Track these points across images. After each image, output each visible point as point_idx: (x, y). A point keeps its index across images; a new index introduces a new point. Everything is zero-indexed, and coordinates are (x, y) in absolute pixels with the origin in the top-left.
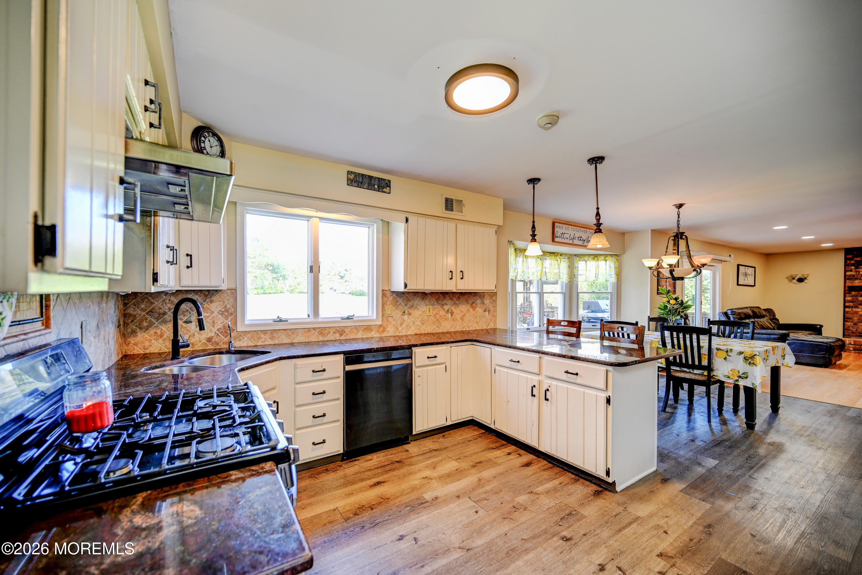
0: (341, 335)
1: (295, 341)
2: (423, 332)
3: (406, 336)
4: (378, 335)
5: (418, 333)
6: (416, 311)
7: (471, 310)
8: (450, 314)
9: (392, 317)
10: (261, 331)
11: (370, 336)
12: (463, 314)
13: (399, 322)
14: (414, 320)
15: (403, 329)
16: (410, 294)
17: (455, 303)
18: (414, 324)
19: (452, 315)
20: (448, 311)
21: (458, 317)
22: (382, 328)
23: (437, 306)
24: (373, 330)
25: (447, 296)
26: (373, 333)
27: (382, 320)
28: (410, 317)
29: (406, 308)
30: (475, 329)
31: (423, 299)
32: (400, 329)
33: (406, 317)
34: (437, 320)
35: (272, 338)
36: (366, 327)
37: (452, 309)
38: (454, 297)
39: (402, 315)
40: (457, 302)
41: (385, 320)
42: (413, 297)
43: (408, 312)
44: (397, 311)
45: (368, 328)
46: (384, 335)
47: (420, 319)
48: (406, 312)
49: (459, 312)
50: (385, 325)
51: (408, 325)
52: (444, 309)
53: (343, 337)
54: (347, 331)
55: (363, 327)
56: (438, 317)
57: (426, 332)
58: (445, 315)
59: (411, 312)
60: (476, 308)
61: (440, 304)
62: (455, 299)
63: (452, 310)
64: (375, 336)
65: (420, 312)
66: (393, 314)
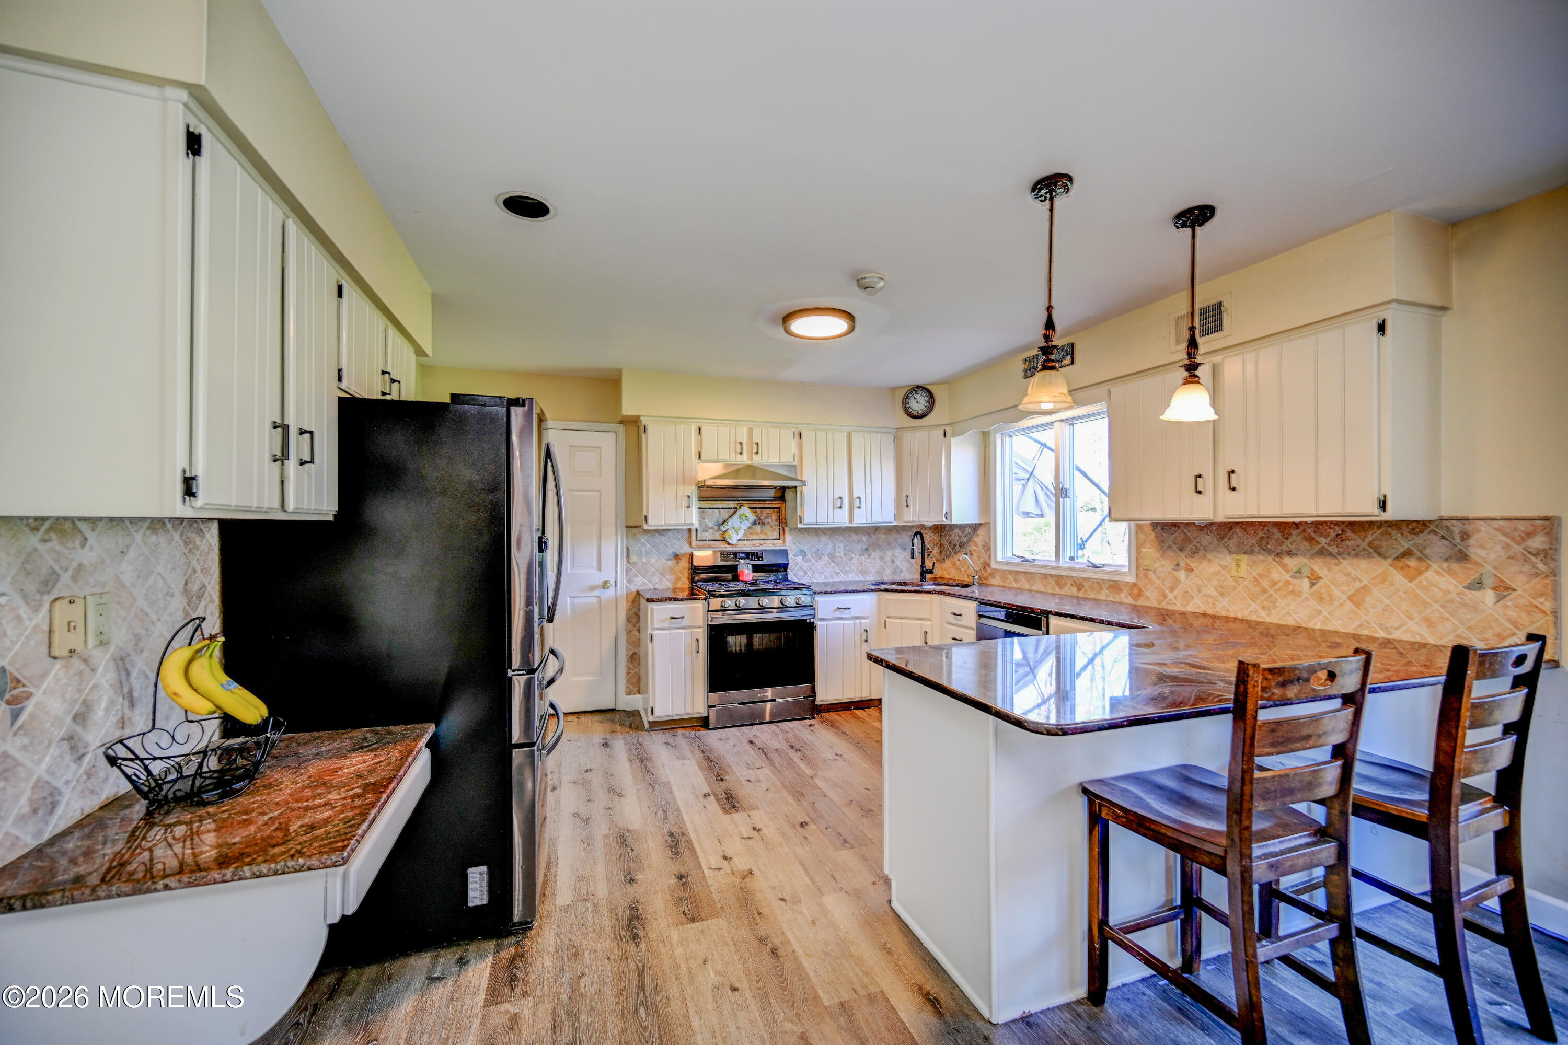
0: (1079, 589)
1: (1034, 588)
2: (1224, 613)
3: (1183, 614)
4: (1129, 601)
5: (1210, 611)
6: (1205, 564)
7: (1398, 578)
8: (1306, 582)
9: (1154, 571)
10: (1008, 571)
11: (1118, 600)
12: (1358, 585)
13: (1168, 583)
14: (1200, 583)
15: (1175, 597)
16: (1191, 528)
17: (1322, 553)
18: (1199, 591)
19: (1312, 584)
20: (1299, 571)
21: (1336, 592)
22: (1136, 590)
23: (1261, 557)
24: (1122, 590)
25: (1295, 532)
26: (1123, 595)
27: (1137, 576)
28: (1192, 575)
29: (1182, 555)
30: (1418, 639)
31: (1222, 538)
32: (1170, 596)
33: (1182, 575)
34: (1264, 591)
35: (1016, 581)
36: (1112, 583)
37: (1316, 568)
38: (1321, 535)
39: (1173, 569)
40: (1333, 549)
41: (1141, 575)
42: (1196, 534)
43: (1187, 564)
44: (1163, 562)
45: (1115, 586)
46: (1139, 603)
47: (1215, 583)
48: (1182, 564)
49: (1341, 578)
50: (1141, 584)
51: (1187, 592)
52: (1284, 566)
53: (1081, 594)
54: (1086, 585)
55: (1108, 583)
56: (1265, 584)
57: (1232, 615)
58: (1288, 583)
59: (1193, 565)
60: (1420, 572)
61: (1269, 552)
62: (1323, 541)
63: (1313, 571)
64: (1125, 601)
65: (1215, 568)
66: (1156, 566)
